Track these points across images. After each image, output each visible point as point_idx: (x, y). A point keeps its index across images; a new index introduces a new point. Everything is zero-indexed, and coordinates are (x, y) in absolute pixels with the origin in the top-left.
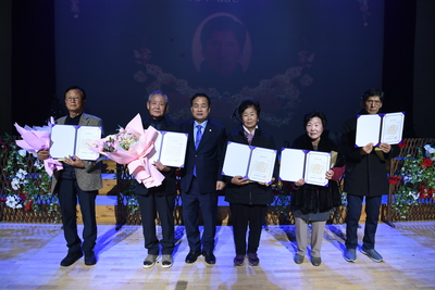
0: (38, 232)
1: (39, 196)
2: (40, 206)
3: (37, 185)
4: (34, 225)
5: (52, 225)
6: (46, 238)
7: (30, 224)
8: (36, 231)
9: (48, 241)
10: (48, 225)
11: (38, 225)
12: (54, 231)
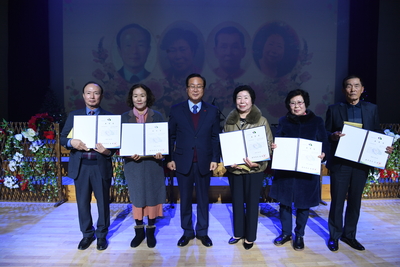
0: (33, 210)
1: (34, 177)
2: (35, 186)
3: (32, 167)
4: (29, 203)
5: (46, 203)
6: (41, 215)
7: (26, 203)
8: (31, 209)
9: (42, 218)
10: (42, 203)
11: (34, 203)
12: (47, 208)
